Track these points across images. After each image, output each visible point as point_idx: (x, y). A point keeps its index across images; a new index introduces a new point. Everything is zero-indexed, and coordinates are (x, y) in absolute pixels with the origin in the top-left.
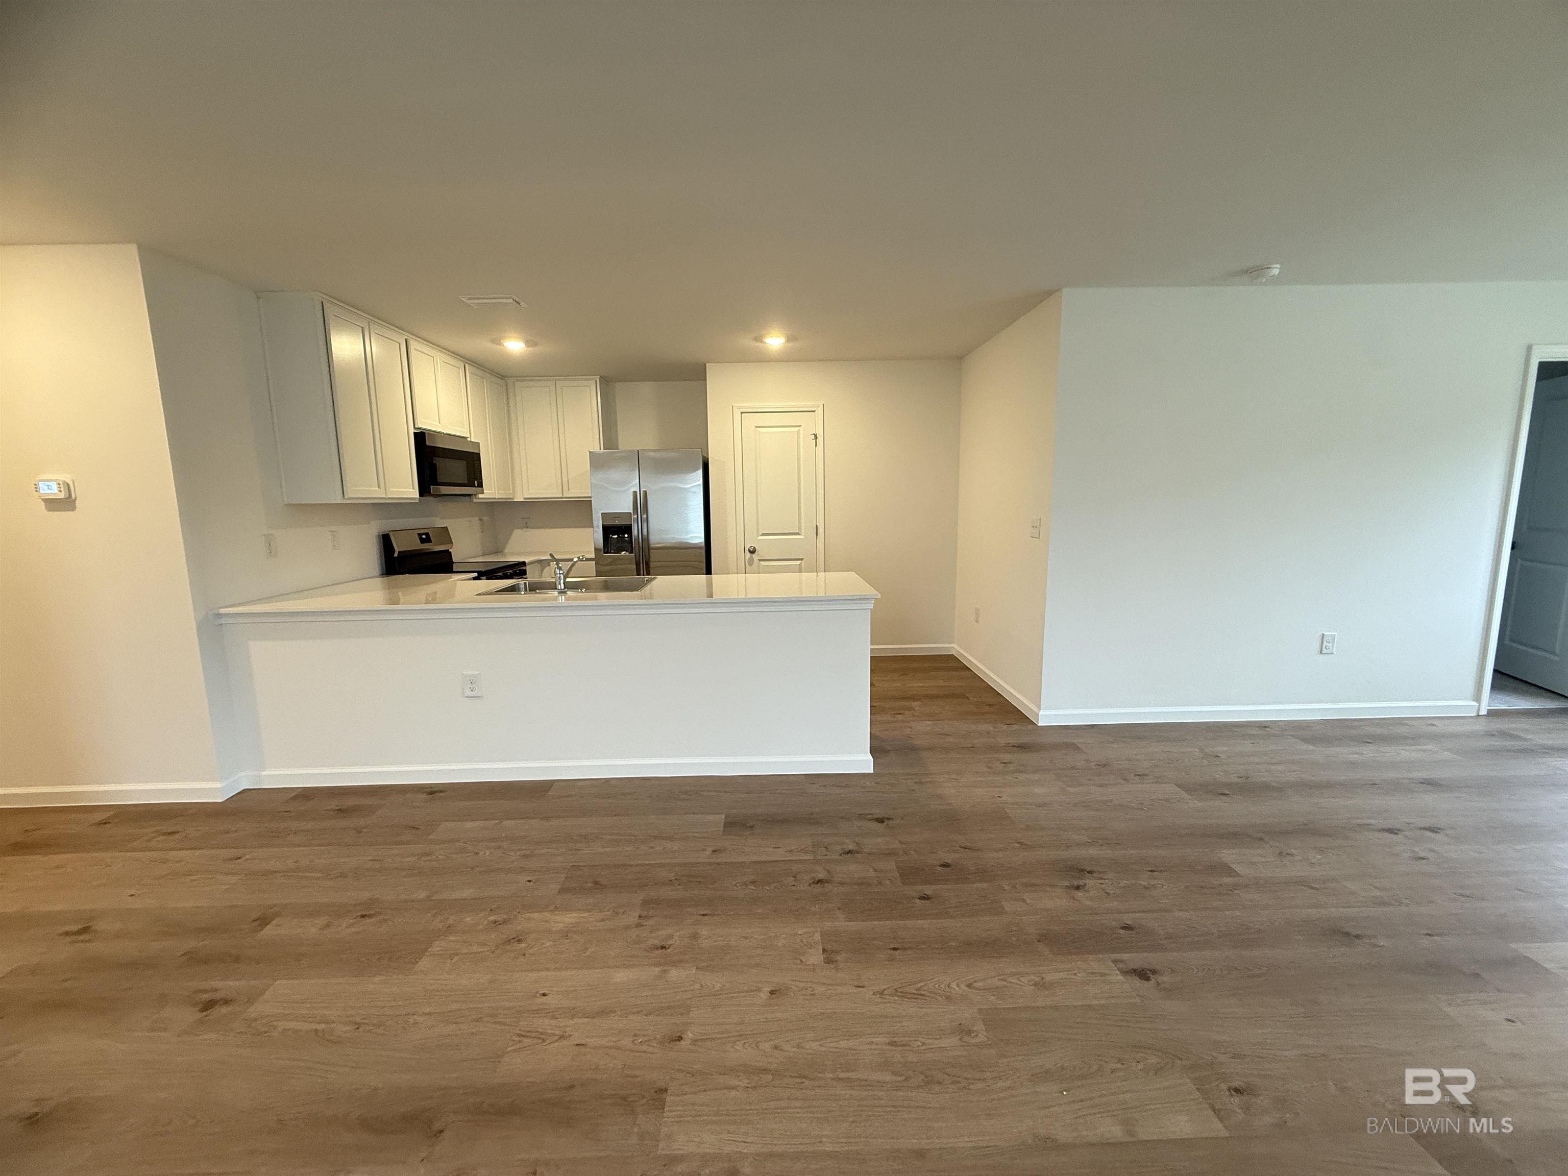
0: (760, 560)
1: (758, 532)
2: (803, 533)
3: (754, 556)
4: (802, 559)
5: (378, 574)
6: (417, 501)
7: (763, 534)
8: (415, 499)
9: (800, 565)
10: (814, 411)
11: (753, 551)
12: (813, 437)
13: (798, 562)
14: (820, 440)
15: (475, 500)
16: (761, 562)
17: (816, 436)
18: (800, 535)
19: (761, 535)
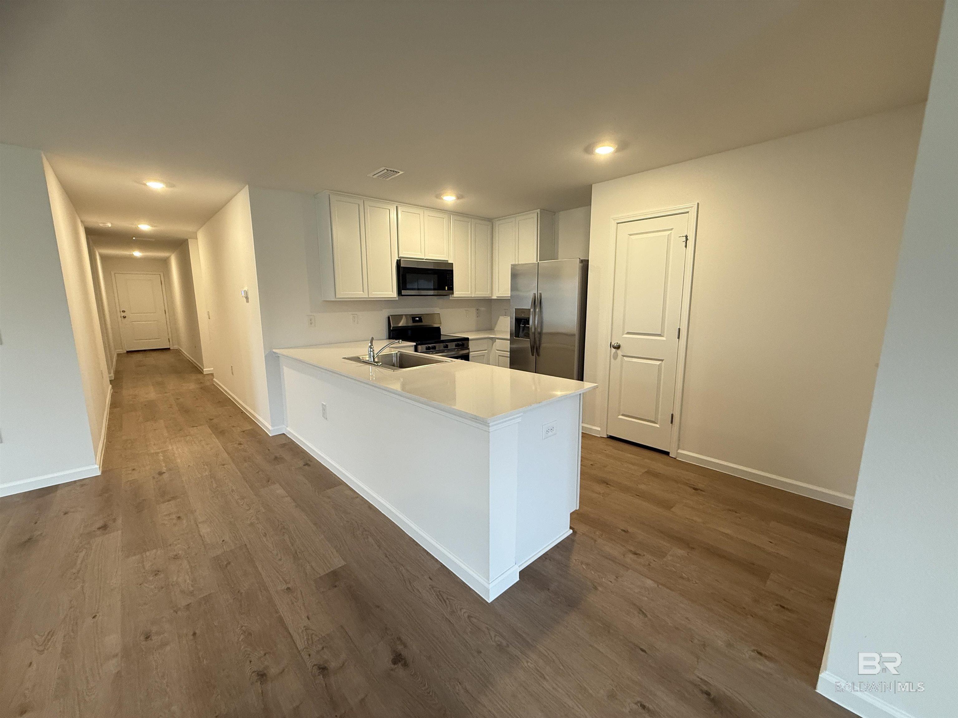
0: (624, 356)
1: (624, 328)
2: (665, 335)
3: (619, 352)
4: (662, 360)
5: (385, 338)
6: (397, 299)
7: (628, 333)
8: (395, 298)
9: (660, 366)
10: (688, 212)
11: (618, 347)
12: (684, 239)
13: (658, 363)
14: (691, 243)
15: (451, 298)
16: (625, 358)
17: (686, 237)
18: (662, 336)
19: (626, 334)
